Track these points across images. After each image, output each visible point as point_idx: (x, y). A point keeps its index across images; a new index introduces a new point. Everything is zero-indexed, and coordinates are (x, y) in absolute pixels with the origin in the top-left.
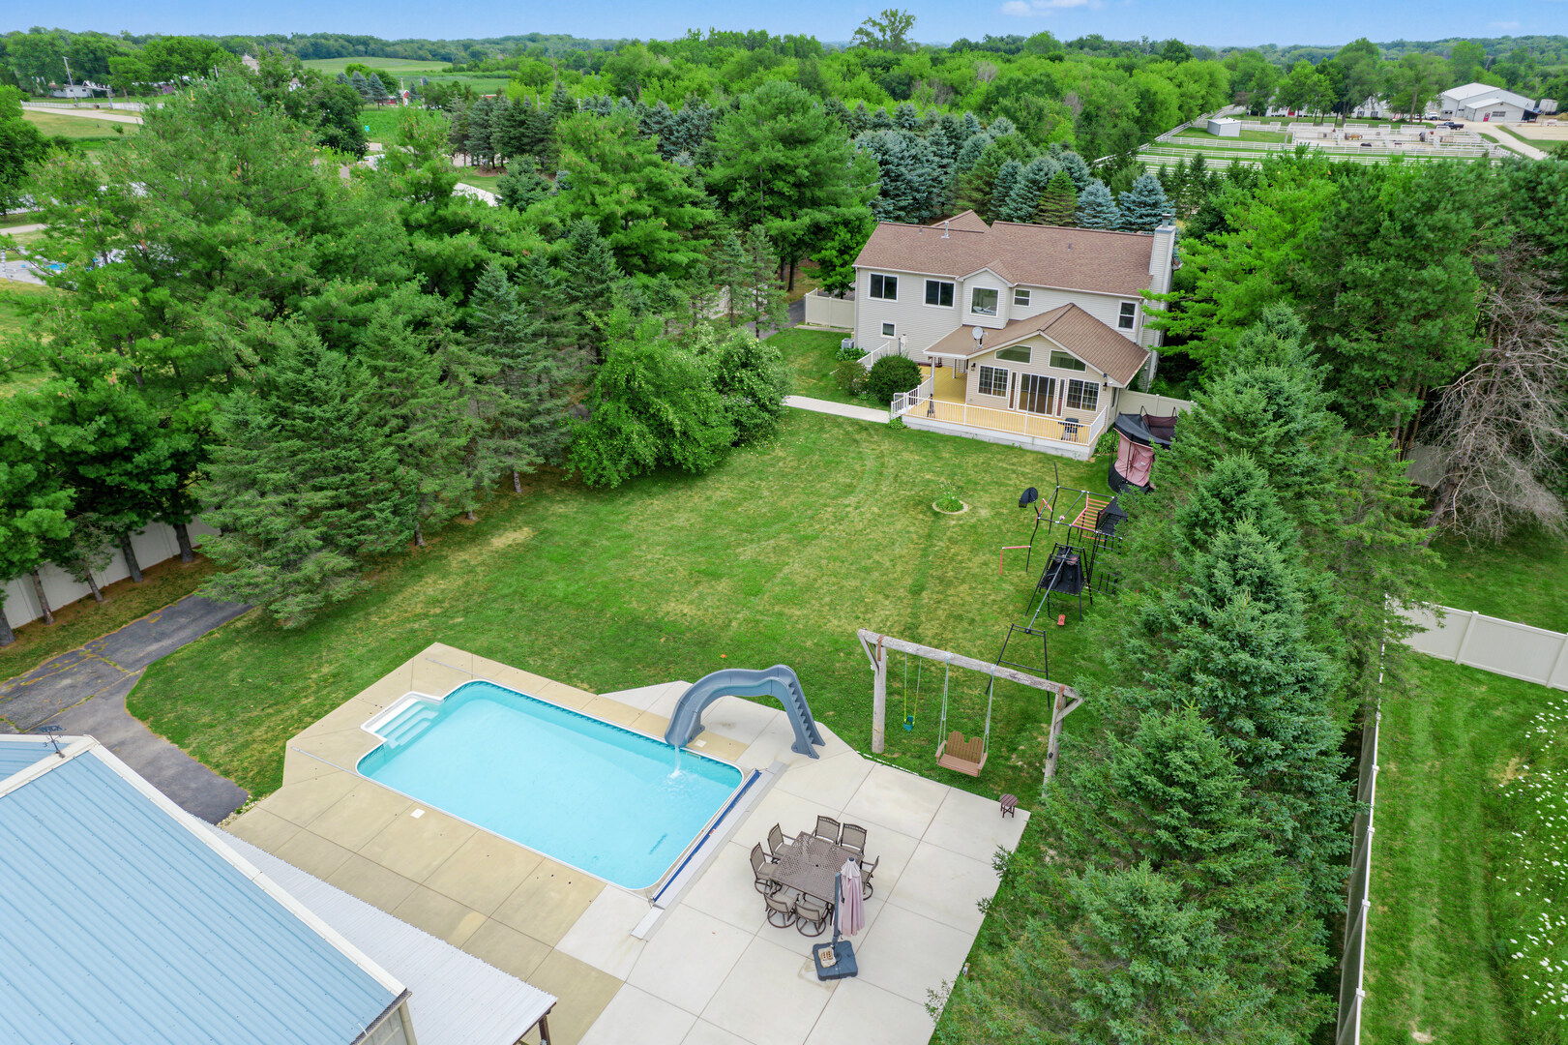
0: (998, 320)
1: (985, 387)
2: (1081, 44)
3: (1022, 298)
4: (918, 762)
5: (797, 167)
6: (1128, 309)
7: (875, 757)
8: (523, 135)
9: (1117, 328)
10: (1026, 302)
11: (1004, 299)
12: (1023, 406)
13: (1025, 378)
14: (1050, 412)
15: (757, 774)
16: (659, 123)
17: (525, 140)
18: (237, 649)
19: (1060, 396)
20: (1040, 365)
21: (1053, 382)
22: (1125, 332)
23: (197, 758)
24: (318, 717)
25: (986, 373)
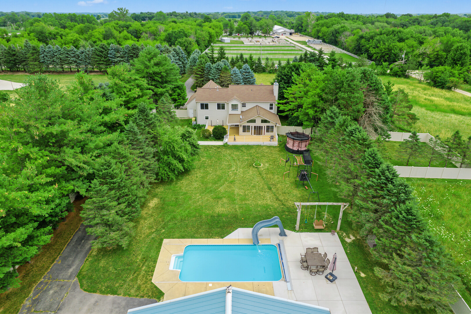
0: (238, 112)
1: (244, 131)
2: (171, 14)
3: (244, 105)
4: (306, 230)
5: (161, 72)
6: (271, 105)
7: (298, 232)
8: (16, 59)
9: (269, 110)
10: (245, 106)
11: (240, 106)
12: (255, 134)
13: (255, 127)
14: (262, 134)
15: (279, 245)
16: (73, 53)
17: (17, 61)
18: (102, 261)
19: (264, 130)
20: (258, 123)
21: (262, 127)
22: (271, 111)
23: (127, 296)
24: (153, 271)
25: (244, 127)
